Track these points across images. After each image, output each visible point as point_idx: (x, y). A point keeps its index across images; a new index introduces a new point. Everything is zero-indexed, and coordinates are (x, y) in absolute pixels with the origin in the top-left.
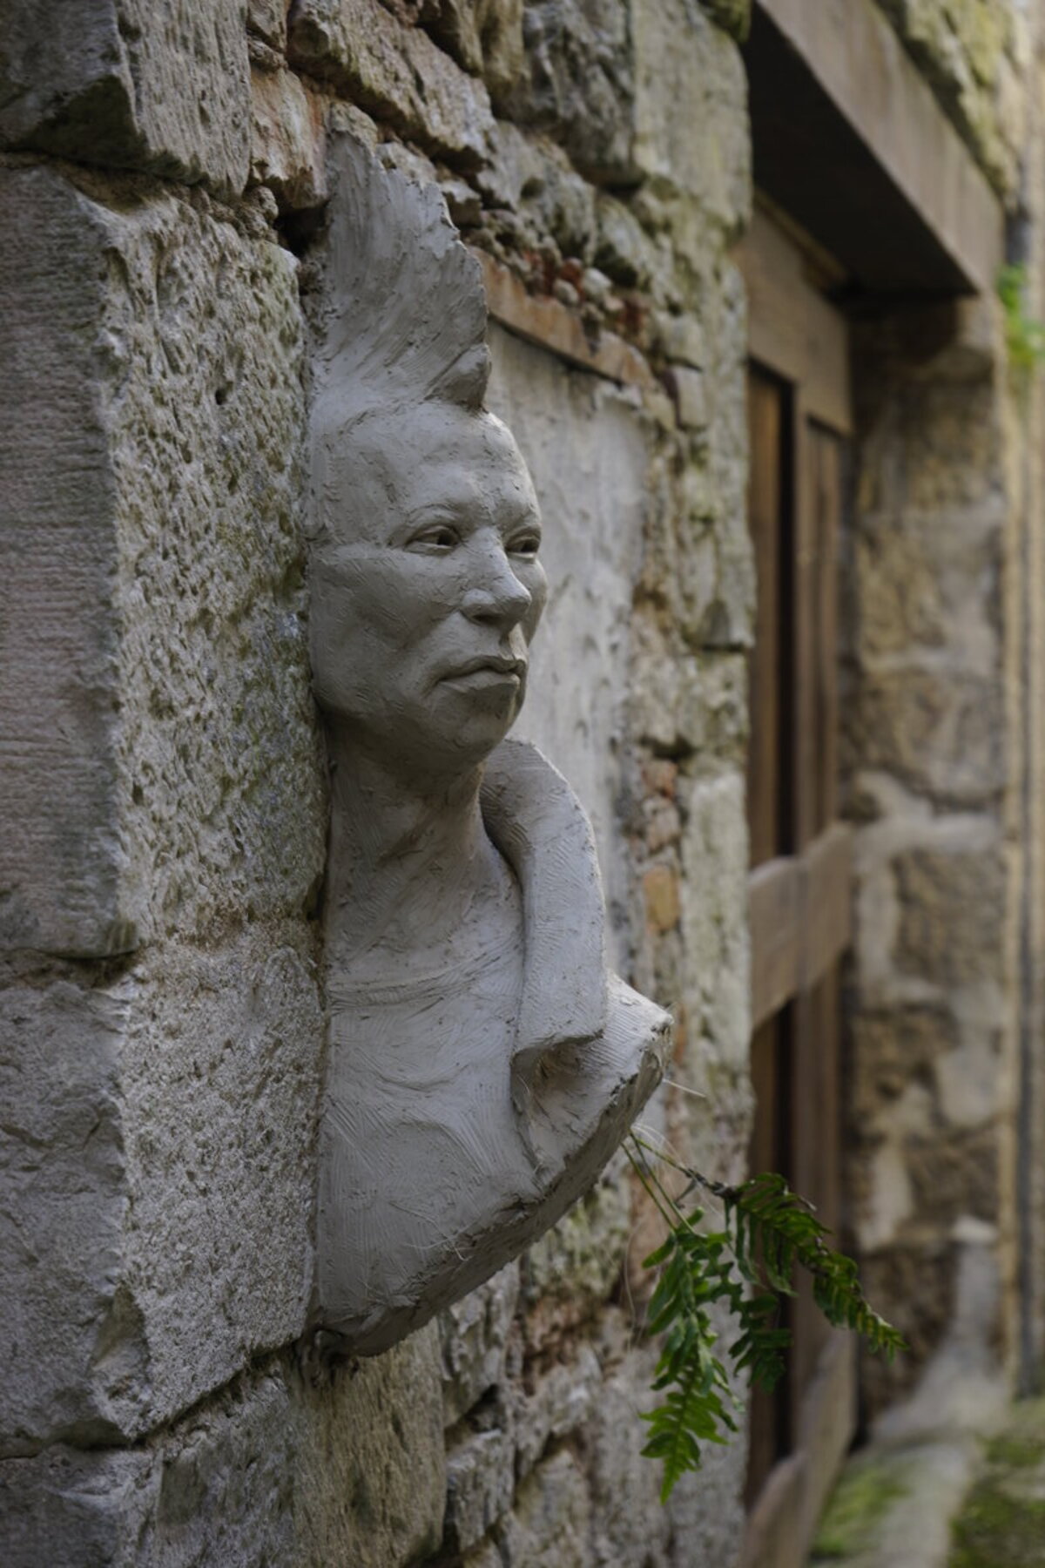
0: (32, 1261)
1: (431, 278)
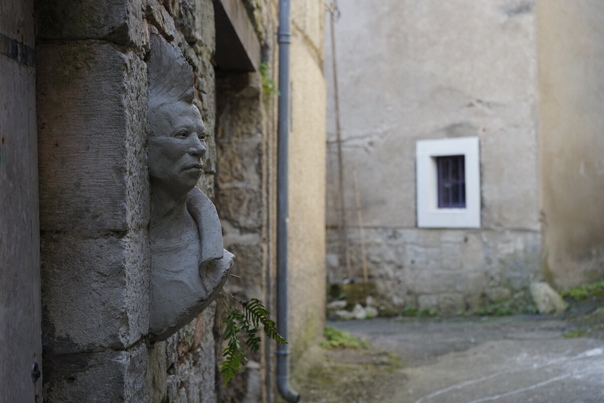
0: (104, 304)
1: (179, 70)
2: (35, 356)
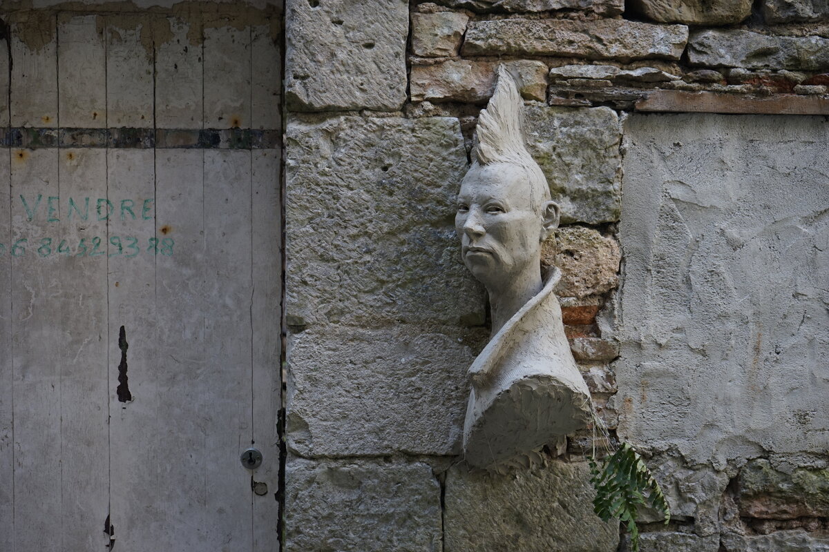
2: (253, 442)
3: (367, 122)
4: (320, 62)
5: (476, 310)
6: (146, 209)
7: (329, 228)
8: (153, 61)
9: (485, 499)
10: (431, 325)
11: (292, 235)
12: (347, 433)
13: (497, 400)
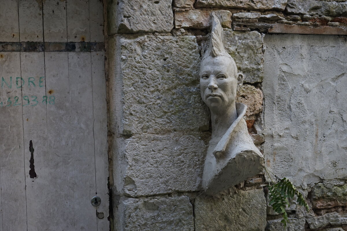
2: (96, 193)
3: (157, 38)
4: (135, 10)
5: (206, 124)
6: (41, 82)
7: (142, 88)
8: (42, 9)
9: (212, 210)
10: (187, 132)
11: (125, 92)
12: (152, 184)
13: (229, 163)
